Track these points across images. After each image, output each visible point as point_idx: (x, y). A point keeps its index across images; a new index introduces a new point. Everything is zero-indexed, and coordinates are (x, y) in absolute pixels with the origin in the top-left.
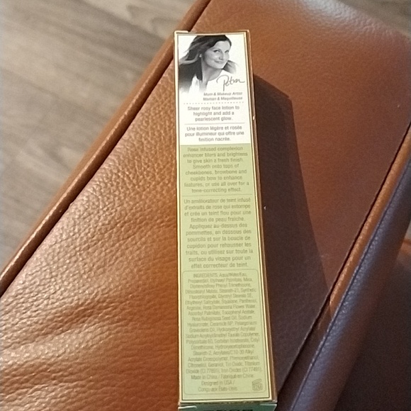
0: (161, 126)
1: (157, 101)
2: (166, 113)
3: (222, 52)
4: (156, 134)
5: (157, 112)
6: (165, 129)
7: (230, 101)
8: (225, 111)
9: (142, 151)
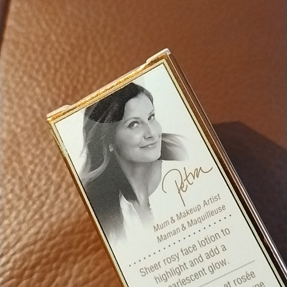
0: (31, 98)
1: (12, 65)
2: (30, 77)
3: (142, 122)
4: (28, 111)
5: (18, 79)
6: (38, 101)
7: (206, 223)
8: (207, 249)
9: (19, 144)
